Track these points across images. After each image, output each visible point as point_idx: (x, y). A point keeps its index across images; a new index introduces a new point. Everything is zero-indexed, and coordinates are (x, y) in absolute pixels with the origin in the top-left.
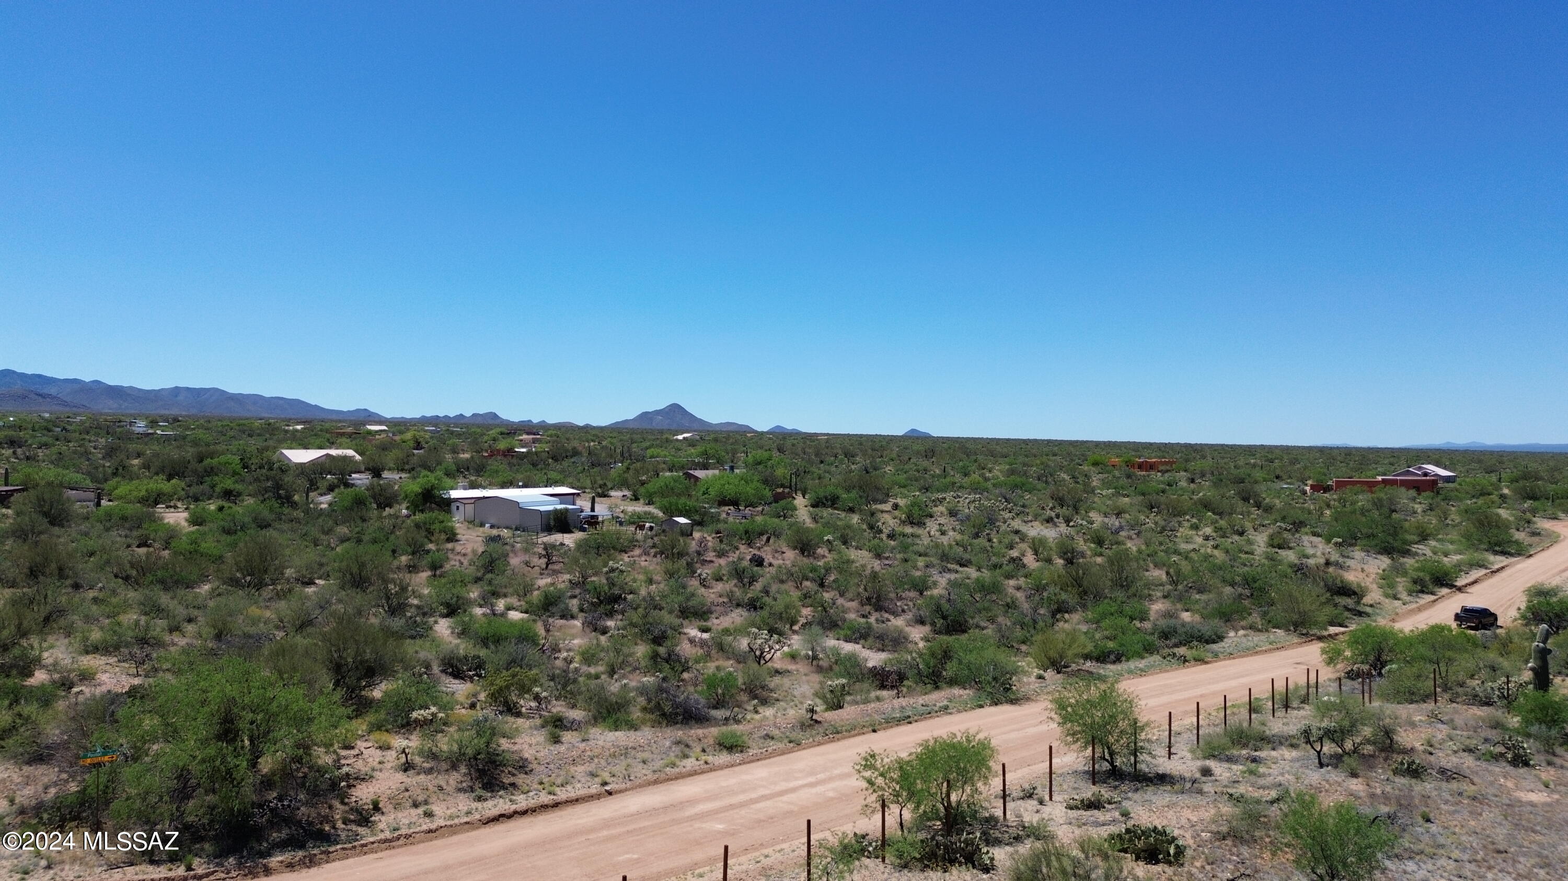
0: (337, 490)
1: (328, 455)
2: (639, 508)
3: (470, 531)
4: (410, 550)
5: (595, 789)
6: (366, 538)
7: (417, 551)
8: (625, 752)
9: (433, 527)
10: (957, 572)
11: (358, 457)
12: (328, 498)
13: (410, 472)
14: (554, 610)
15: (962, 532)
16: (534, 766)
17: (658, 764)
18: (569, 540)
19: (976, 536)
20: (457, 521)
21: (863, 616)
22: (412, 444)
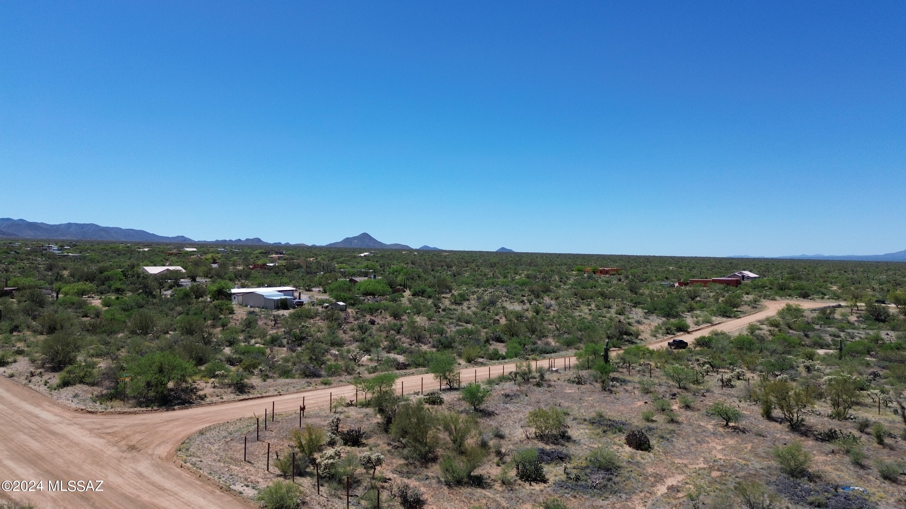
0: (173, 288)
1: (168, 270)
2: (325, 297)
3: (240, 309)
4: (212, 318)
5: (276, 393)
6: (191, 313)
7: (215, 318)
8: (288, 384)
9: (222, 307)
10: (462, 326)
11: (184, 271)
12: (169, 292)
13: (211, 278)
14: (276, 343)
15: (477, 307)
16: (256, 387)
17: (299, 388)
18: (286, 313)
19: (484, 309)
20: (234, 304)
21: (410, 345)
22: (212, 261)
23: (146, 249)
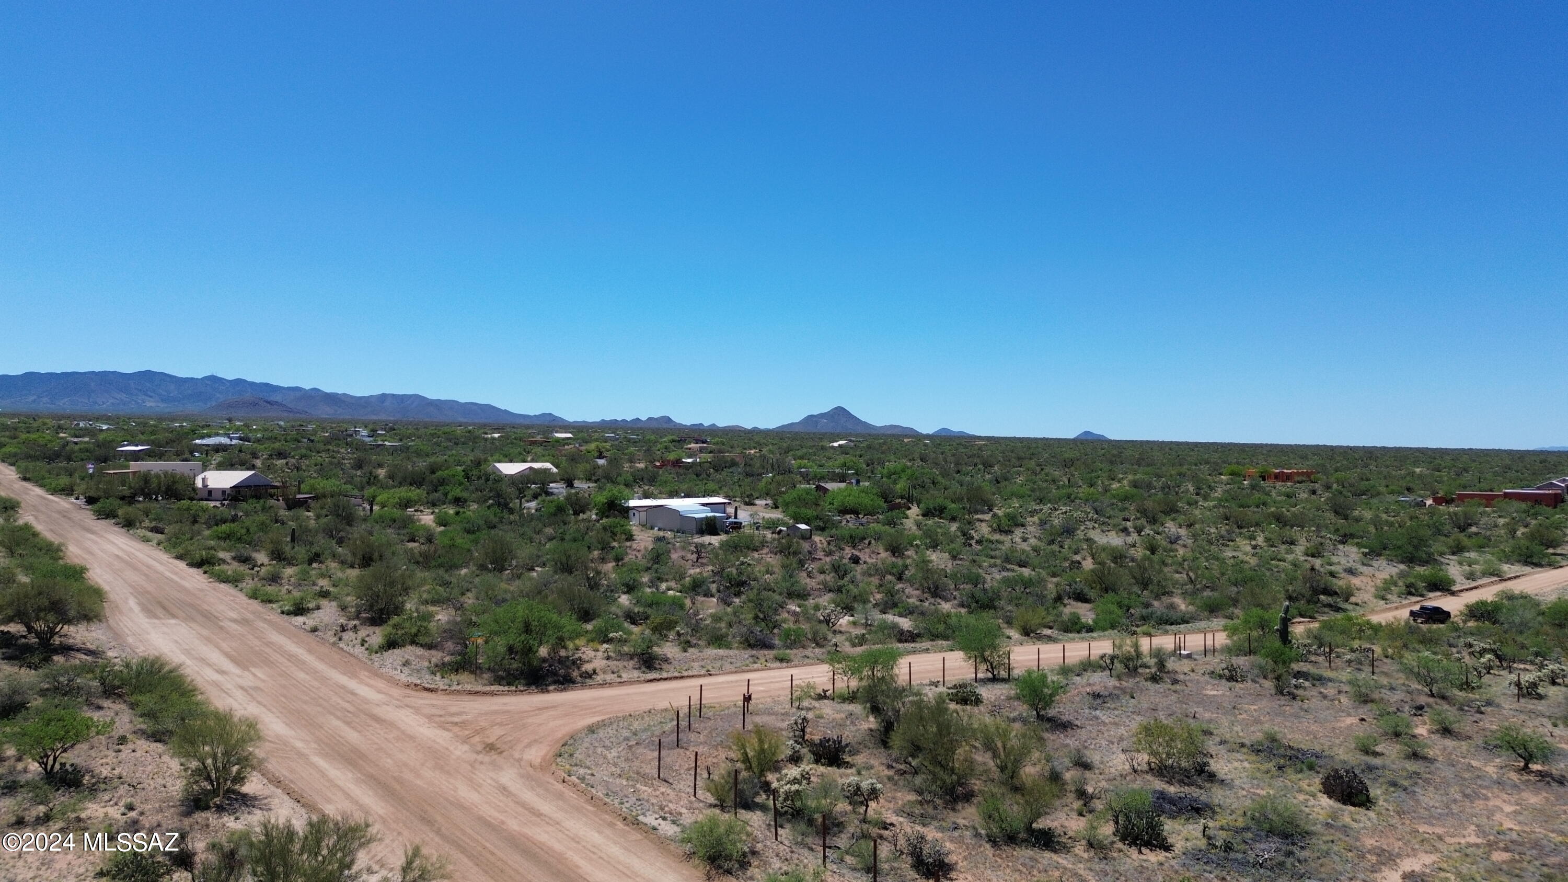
0: (540, 498)
1: (531, 468)
2: (776, 515)
3: (643, 533)
4: (600, 547)
5: (703, 672)
6: (567, 537)
7: (605, 547)
8: (722, 658)
9: (615, 530)
10: (1013, 570)
11: (555, 470)
12: (533, 504)
13: (596, 482)
14: (700, 590)
15: (1040, 539)
16: (672, 661)
17: (738, 665)
18: (715, 540)
19: (1052, 542)
20: (634, 525)
21: (921, 601)
22: (596, 454)
23: (496, 435)
